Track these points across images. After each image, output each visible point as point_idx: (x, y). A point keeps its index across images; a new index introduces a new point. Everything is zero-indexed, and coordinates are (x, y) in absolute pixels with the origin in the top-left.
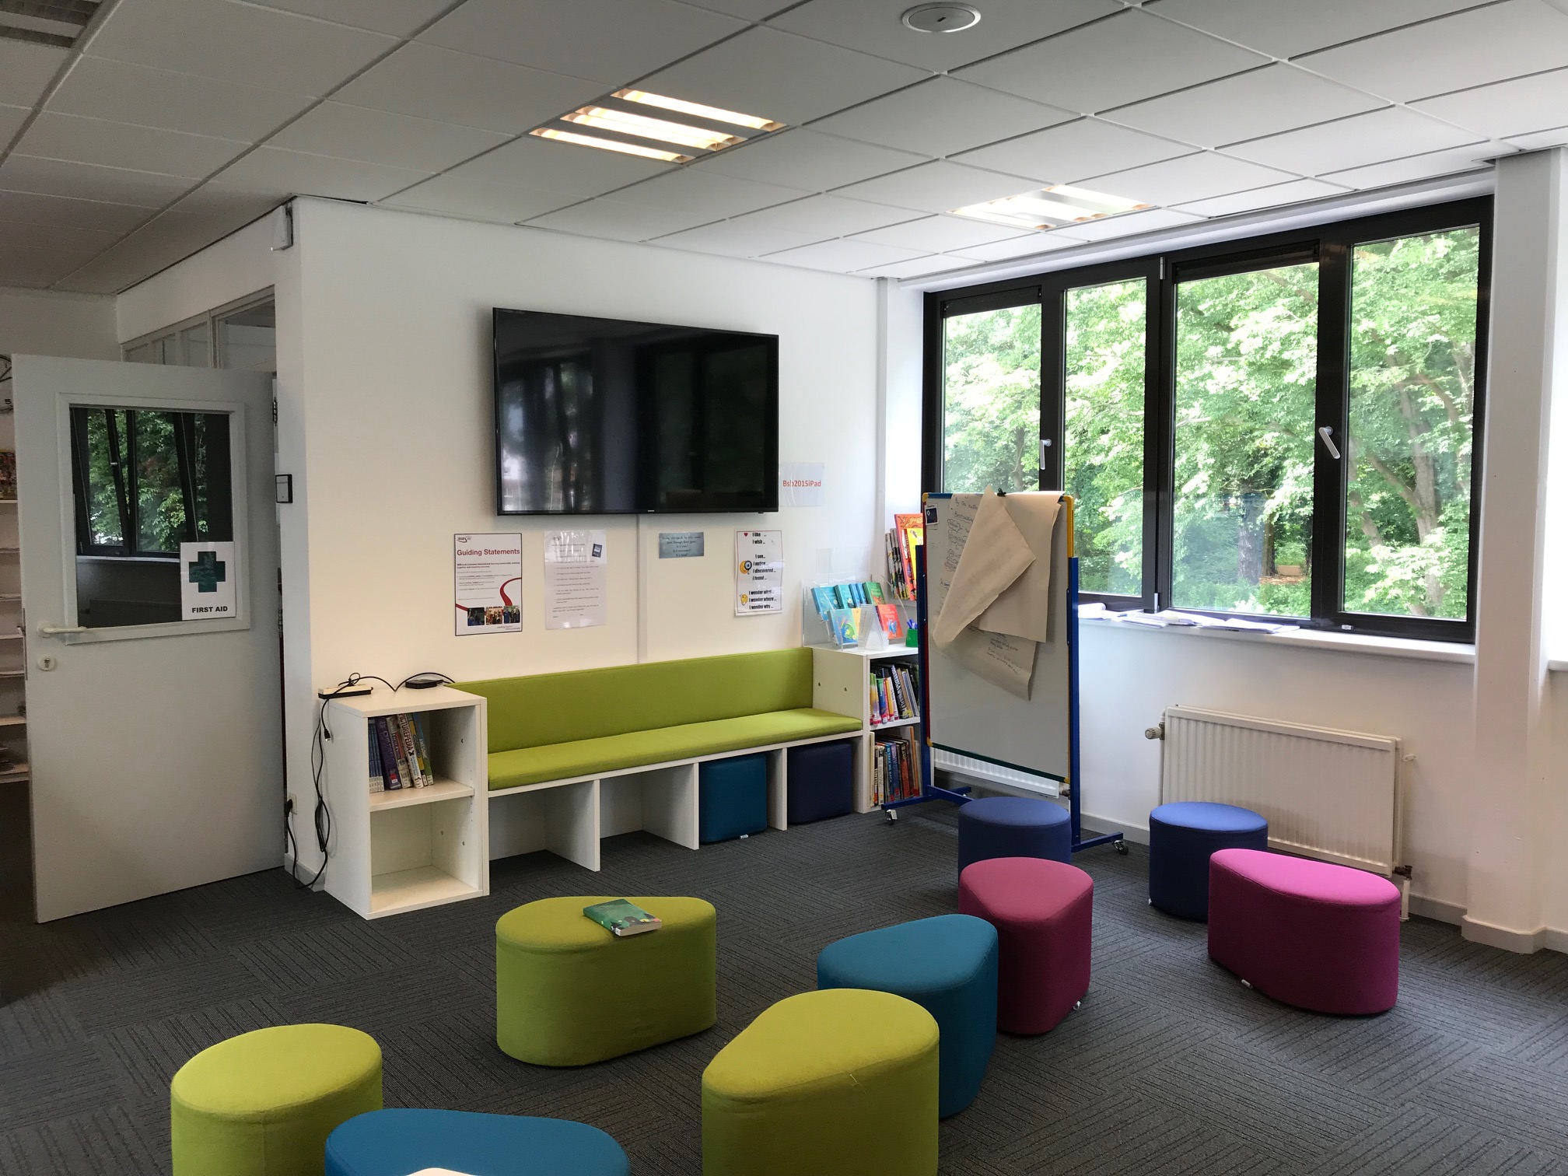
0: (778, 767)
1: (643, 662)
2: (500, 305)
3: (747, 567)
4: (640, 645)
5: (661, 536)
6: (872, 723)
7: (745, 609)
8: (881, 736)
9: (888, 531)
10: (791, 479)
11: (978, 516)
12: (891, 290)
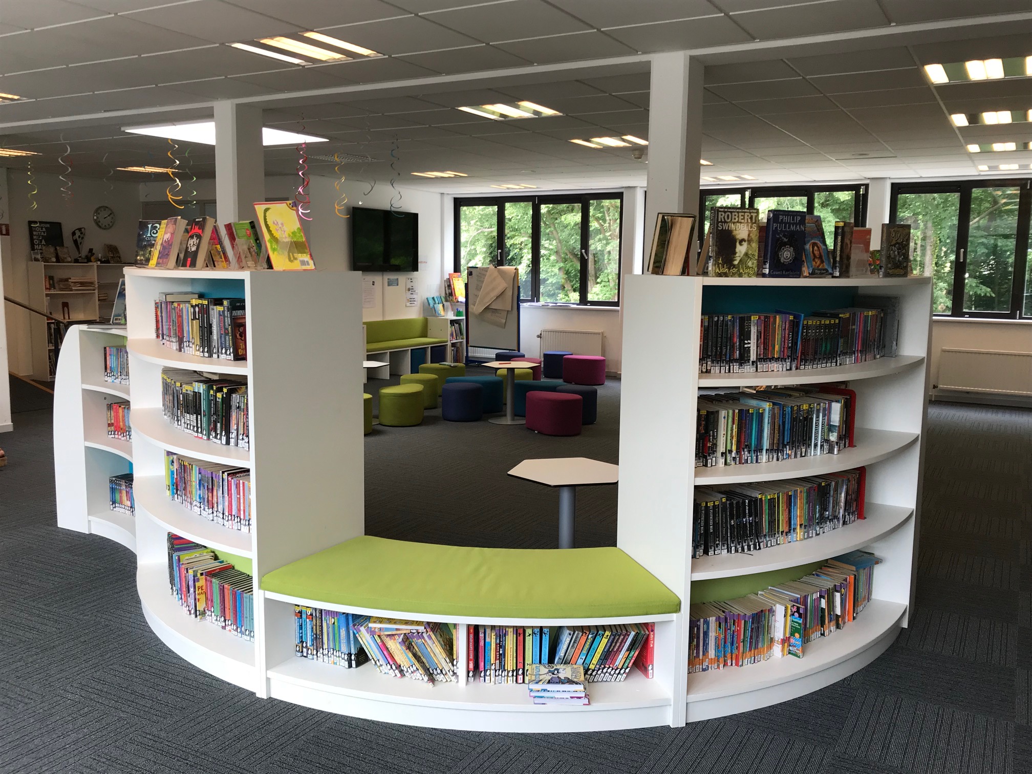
0: (427, 352)
1: (384, 320)
2: (354, 206)
3: (409, 290)
4: (383, 315)
5: (388, 279)
6: (450, 341)
7: (408, 304)
8: (453, 345)
9: (445, 279)
10: (423, 260)
11: (488, 274)
12: (445, 196)
